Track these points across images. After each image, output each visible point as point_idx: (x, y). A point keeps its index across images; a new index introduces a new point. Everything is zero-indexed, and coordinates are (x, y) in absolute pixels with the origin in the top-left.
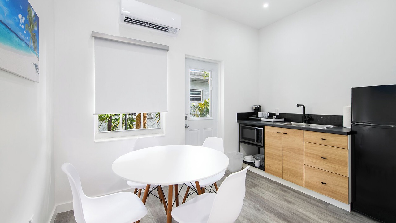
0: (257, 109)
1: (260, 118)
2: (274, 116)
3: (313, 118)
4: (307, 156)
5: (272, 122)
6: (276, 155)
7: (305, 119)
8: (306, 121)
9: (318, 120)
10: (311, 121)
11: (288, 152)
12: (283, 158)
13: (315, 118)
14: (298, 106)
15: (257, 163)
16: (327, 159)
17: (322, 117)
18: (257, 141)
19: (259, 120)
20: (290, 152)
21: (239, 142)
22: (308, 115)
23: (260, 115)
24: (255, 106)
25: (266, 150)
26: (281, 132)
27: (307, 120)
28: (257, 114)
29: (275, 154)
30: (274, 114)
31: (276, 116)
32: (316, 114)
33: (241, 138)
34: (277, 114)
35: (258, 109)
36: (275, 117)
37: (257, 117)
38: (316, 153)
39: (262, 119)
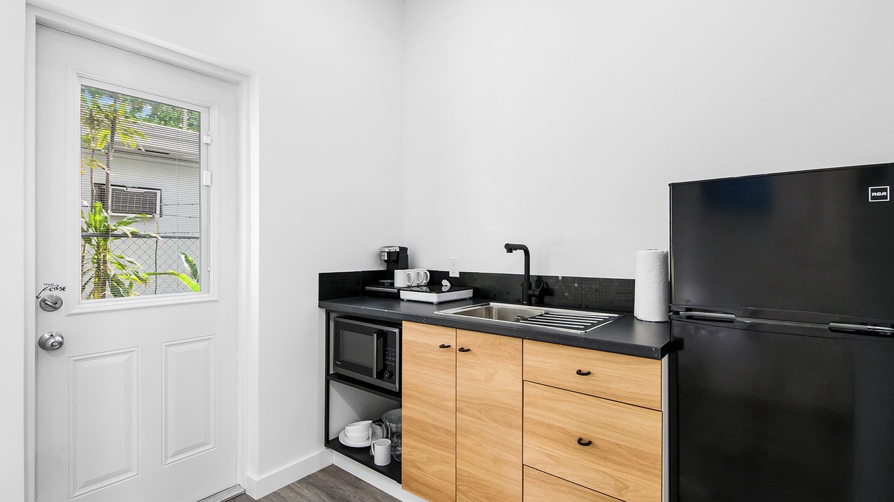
0: (394, 258)
1: (399, 290)
2: (445, 282)
3: (551, 287)
4: (533, 433)
5: (432, 303)
6: (436, 428)
7: (530, 292)
8: (533, 298)
9: (566, 294)
10: (547, 299)
11: (473, 416)
12: (460, 439)
13: (557, 287)
14: (510, 248)
15: (381, 455)
16: (596, 447)
17: (576, 285)
18: (380, 376)
19: (396, 297)
20: (479, 418)
21: (329, 377)
22: (539, 278)
23: (400, 278)
24: (387, 250)
25: (409, 409)
26: (453, 344)
27: (534, 295)
28: (392, 277)
29: (433, 425)
30: (445, 275)
31: (451, 280)
32: (560, 274)
33: (335, 365)
34: (454, 274)
35: (398, 259)
36: (449, 285)
37: (392, 285)
38: (561, 425)
39: (404, 295)
